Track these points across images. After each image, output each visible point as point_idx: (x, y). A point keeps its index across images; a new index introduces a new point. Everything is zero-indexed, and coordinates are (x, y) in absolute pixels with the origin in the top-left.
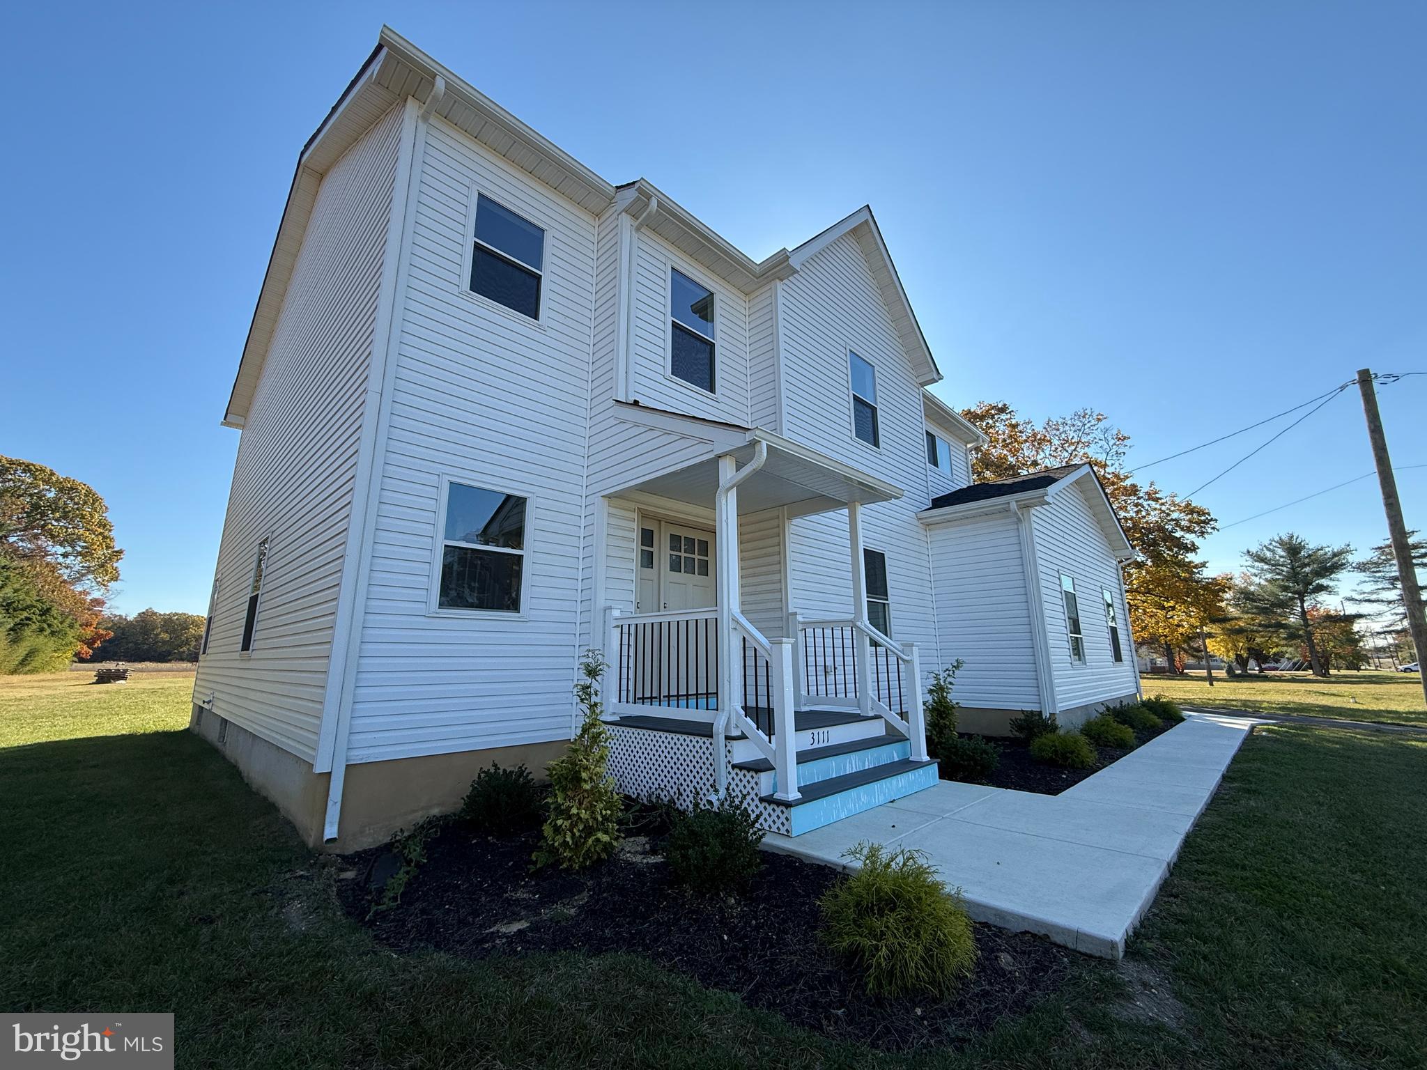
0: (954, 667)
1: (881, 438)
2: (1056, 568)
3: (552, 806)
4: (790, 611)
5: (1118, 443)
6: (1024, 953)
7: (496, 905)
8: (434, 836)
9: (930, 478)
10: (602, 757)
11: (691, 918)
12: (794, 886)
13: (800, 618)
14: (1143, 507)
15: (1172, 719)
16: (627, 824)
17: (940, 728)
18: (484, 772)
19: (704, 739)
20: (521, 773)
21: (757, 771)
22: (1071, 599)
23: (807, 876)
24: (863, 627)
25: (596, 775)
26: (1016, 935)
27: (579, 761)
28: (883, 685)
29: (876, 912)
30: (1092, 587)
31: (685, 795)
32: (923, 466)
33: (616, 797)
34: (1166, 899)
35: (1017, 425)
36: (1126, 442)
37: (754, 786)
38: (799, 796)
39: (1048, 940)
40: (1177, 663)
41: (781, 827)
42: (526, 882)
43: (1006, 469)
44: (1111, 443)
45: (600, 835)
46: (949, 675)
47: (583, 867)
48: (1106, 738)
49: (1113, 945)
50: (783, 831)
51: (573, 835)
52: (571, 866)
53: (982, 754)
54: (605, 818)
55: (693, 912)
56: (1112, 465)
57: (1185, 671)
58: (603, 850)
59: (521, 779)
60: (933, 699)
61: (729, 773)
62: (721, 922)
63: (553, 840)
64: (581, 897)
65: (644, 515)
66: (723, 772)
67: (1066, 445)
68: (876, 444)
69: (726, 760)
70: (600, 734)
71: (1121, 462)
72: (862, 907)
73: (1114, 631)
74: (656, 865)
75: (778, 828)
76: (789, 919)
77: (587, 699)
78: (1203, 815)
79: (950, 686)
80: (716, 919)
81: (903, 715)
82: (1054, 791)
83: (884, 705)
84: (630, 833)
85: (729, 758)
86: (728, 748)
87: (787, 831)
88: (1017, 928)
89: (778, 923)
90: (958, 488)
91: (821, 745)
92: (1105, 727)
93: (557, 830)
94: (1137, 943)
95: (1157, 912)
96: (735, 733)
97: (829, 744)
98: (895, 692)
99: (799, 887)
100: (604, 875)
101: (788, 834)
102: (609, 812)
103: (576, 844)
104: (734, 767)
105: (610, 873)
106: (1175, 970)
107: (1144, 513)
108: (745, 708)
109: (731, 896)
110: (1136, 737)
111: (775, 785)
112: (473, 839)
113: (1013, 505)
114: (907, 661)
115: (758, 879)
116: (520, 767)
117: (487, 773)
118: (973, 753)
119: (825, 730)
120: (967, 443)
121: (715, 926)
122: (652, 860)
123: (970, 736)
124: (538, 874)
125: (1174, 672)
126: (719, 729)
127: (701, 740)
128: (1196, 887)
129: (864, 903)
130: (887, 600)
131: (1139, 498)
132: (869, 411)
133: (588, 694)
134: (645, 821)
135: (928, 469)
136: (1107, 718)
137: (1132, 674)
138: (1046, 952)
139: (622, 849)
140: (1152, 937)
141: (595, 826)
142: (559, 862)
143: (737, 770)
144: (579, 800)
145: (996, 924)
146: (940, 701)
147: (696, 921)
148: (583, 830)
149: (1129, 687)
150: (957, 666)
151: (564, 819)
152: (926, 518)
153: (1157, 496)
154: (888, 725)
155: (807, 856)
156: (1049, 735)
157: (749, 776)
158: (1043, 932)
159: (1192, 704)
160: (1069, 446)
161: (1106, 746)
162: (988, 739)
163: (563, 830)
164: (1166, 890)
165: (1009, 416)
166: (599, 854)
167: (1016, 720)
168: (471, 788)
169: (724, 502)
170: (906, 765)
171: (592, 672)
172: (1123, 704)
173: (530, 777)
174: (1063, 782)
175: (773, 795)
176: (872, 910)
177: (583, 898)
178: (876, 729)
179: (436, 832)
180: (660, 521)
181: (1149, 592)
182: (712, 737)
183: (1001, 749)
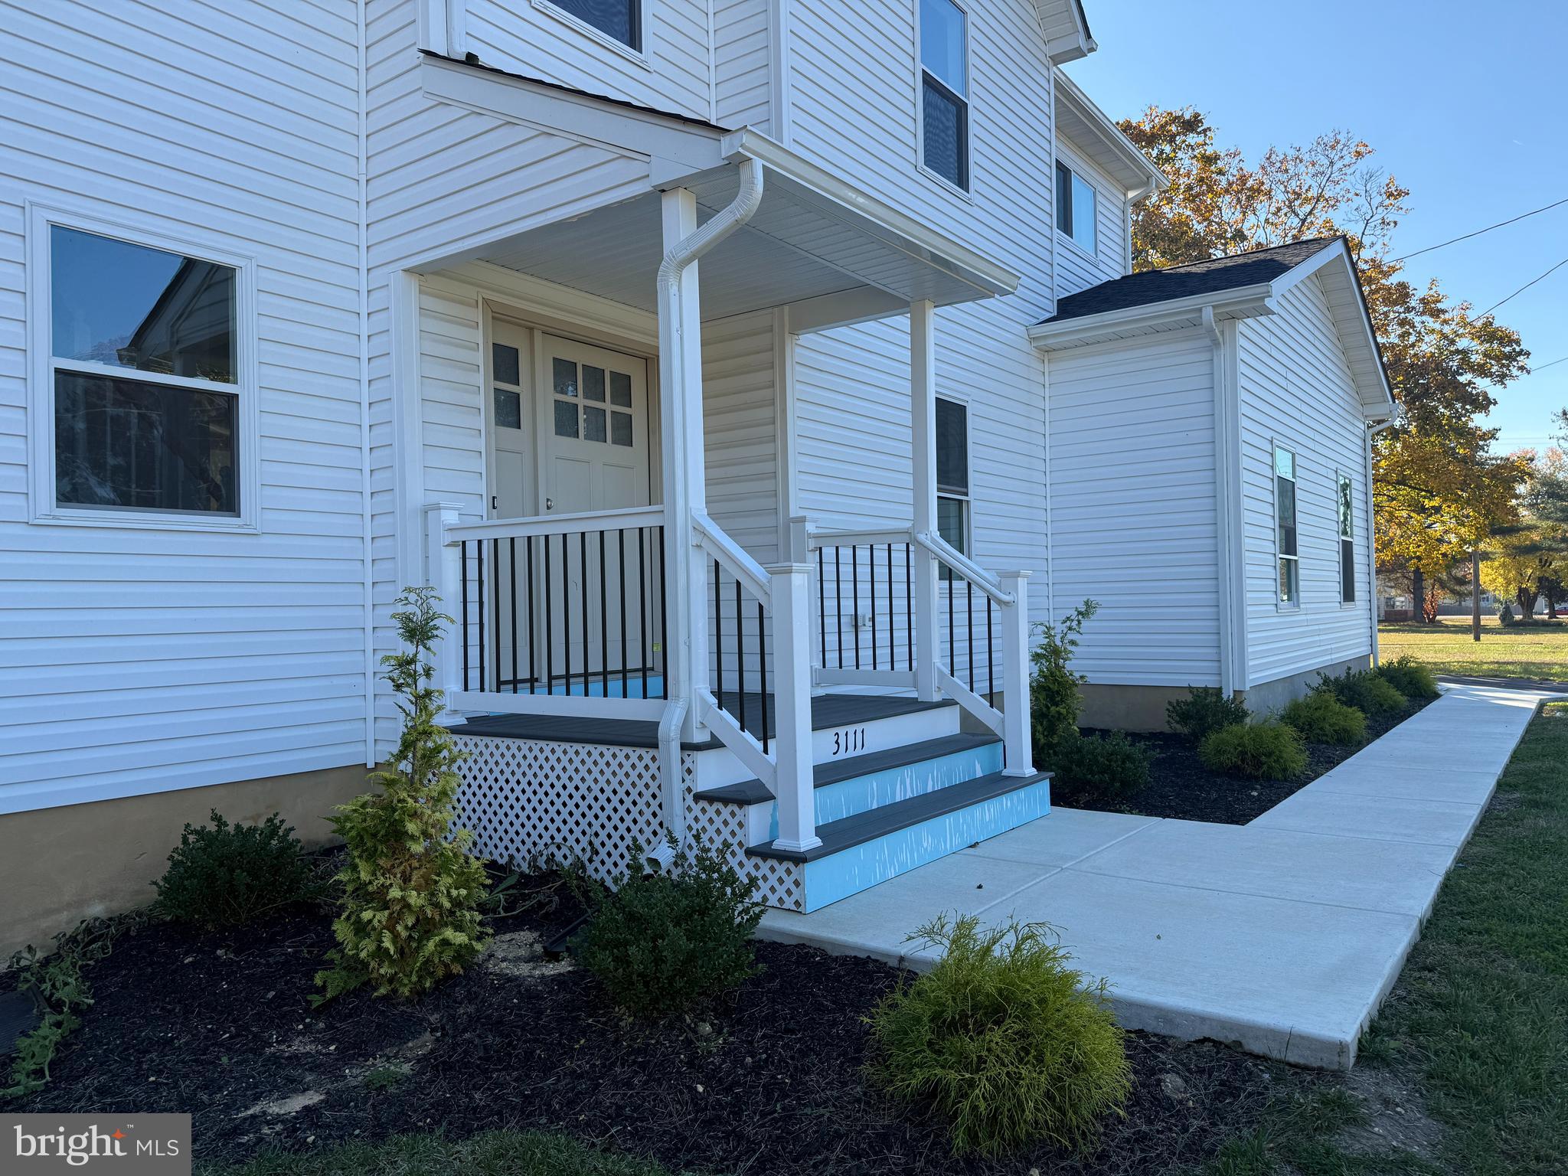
0: (1080, 613)
1: (973, 171)
2: (1269, 434)
3: (350, 888)
4: (792, 515)
5: (1387, 202)
6: (1201, 1071)
7: (253, 1069)
8: (101, 956)
9: (1058, 259)
10: (444, 793)
11: (634, 1062)
12: (813, 995)
13: (810, 528)
14: (1414, 327)
15: (1422, 696)
16: (495, 911)
17: (1049, 721)
18: (196, 832)
19: (641, 751)
20: (273, 828)
21: (743, 803)
22: (1286, 491)
23: (838, 978)
24: (929, 543)
25: (433, 826)
26: (1189, 1046)
27: (399, 801)
28: (961, 646)
29: (971, 1027)
30: (1323, 471)
31: (603, 852)
32: (1048, 233)
33: (475, 864)
34: (1417, 974)
35: (1216, 158)
36: (1403, 202)
37: (737, 829)
38: (817, 842)
39: (1239, 1049)
40: (1428, 606)
41: (785, 897)
42: (306, 1026)
43: (1187, 245)
44: (1375, 203)
45: (449, 933)
46: (1070, 629)
47: (420, 993)
48: (1321, 729)
49: (1341, 1048)
50: (789, 903)
51: (396, 937)
52: (395, 991)
53: (1123, 762)
54: (457, 903)
55: (638, 1052)
56: (1373, 245)
57: (1438, 618)
58: (455, 959)
59: (274, 842)
60: (1041, 671)
61: (689, 809)
62: (690, 1064)
63: (356, 947)
64: (416, 1042)
65: (498, 316)
66: (678, 807)
67: (1297, 203)
68: (962, 181)
69: (684, 786)
70: (438, 750)
71: (1386, 240)
72: (945, 1020)
73: (1347, 549)
74: (560, 980)
75: (780, 900)
76: (812, 1050)
77: (408, 685)
78: (1469, 843)
79: (1070, 648)
80: (681, 1061)
81: (993, 698)
82: (1240, 818)
83: (960, 681)
84: (502, 926)
85: (688, 783)
86: (688, 764)
87: (797, 904)
88: (1188, 1033)
89: (792, 1058)
90: (1105, 279)
91: (851, 754)
92: (1321, 712)
93: (362, 929)
94: (1375, 1043)
95: (1404, 994)
96: (699, 737)
97: (865, 751)
98: (981, 658)
99: (825, 997)
100: (461, 1003)
101: (798, 910)
102: (463, 892)
103: (401, 952)
104: (698, 797)
105: (471, 998)
106: (1430, 1076)
107: (1412, 339)
108: (719, 694)
109: (704, 1021)
110: (1369, 727)
111: (774, 827)
112: (186, 954)
113: (1208, 314)
114: (1006, 603)
115: (750, 988)
116: (270, 820)
117: (201, 833)
118: (1110, 761)
119: (859, 727)
120: (1128, 188)
121: (679, 1072)
122: (551, 969)
123: (1105, 733)
124: (328, 1008)
125: (1421, 619)
126: (670, 731)
127: (634, 753)
128: (1460, 954)
129: (948, 1016)
130: (966, 494)
131: (1408, 310)
132: (953, 109)
133: (410, 675)
134: (528, 904)
135: (1055, 240)
136: (1327, 696)
137: (1367, 623)
138: (1237, 1067)
139: (491, 956)
140: (1398, 1032)
141: (437, 918)
142: (369, 985)
143: (703, 804)
144: (403, 873)
145: (1157, 1031)
146: (1052, 674)
147: (643, 1066)
148: (414, 926)
149: (1358, 646)
150: (1085, 613)
151: (375, 909)
152: (1045, 337)
153: (1440, 306)
154: (966, 717)
155: (834, 944)
156: (1235, 728)
157: (726, 812)
158: (1232, 1037)
159: (1449, 671)
160: (1301, 205)
161: (1320, 742)
162: (1135, 737)
163: (374, 929)
164: (1415, 960)
165: (1201, 139)
166: (446, 966)
167: (1178, 702)
168: (170, 863)
169: (674, 289)
170: (996, 784)
171: (418, 631)
172: (1352, 672)
173: (291, 837)
174: (1253, 803)
175: (771, 842)
176: (965, 1026)
177: (424, 1044)
178: (944, 724)
179: (104, 948)
180: (531, 329)
181: (1402, 481)
182: (656, 746)
183: (1156, 754)
